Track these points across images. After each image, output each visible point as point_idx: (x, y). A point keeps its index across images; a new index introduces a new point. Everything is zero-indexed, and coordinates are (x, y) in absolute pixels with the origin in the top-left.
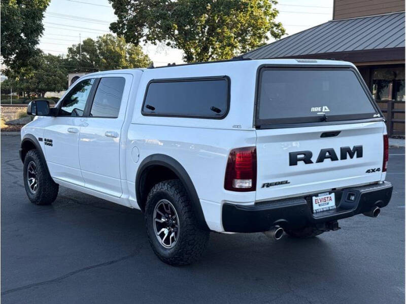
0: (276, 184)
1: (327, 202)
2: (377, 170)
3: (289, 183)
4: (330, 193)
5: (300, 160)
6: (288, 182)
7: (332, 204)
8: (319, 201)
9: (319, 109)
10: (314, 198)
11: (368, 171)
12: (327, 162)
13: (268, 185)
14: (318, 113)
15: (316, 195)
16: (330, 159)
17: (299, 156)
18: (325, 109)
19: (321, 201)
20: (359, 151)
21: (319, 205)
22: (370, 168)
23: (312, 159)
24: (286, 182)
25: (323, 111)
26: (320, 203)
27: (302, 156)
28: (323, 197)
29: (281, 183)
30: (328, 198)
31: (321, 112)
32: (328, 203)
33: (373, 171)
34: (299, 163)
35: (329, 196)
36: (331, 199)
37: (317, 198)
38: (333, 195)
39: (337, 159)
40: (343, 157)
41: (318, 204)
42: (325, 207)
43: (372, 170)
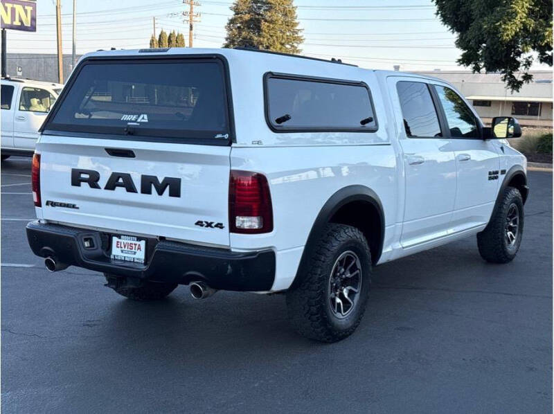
0: (61, 205)
1: (133, 250)
2: (216, 226)
3: (78, 208)
4: (139, 239)
5: (85, 180)
6: (77, 206)
7: (140, 255)
8: (123, 246)
9: (133, 118)
10: (115, 239)
11: (199, 223)
12: (120, 192)
13: (53, 204)
14: (129, 124)
15: (119, 236)
16: (124, 189)
17: (83, 176)
18: (143, 118)
19: (125, 247)
20: (174, 187)
21: (122, 251)
22: (204, 219)
23: (99, 183)
24: (74, 207)
25: (139, 120)
26: (123, 249)
27: (87, 176)
28: (130, 242)
29: (67, 206)
30: (135, 245)
31: (135, 121)
32: (135, 253)
33: (209, 225)
34: (83, 184)
35: (138, 243)
36: (139, 249)
37: (120, 240)
38: (143, 243)
39: (135, 191)
40: (146, 190)
41: (120, 249)
42: (129, 257)
43: (207, 222)
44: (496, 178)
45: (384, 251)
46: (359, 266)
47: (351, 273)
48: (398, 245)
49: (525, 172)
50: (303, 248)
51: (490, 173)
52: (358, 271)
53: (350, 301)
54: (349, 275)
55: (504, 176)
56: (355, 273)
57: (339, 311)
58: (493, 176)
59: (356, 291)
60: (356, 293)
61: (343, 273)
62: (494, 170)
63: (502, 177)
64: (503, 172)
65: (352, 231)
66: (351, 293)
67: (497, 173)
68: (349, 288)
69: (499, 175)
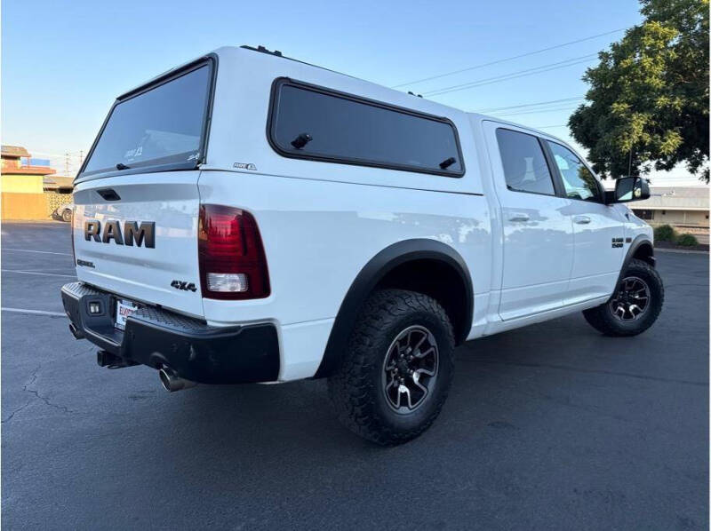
0: (85, 264)
2: (189, 288)
3: (94, 267)
6: (93, 264)
11: (175, 284)
13: (81, 263)
15: (120, 300)
16: (114, 240)
21: (123, 319)
22: (177, 277)
24: (90, 265)
29: (88, 264)
33: (183, 286)
34: (91, 238)
39: (120, 243)
43: (180, 283)
44: (621, 246)
45: (474, 324)
46: (433, 341)
47: (422, 353)
48: (495, 318)
49: (652, 242)
50: (333, 320)
51: (614, 240)
52: (432, 349)
53: (423, 388)
54: (419, 355)
55: (630, 244)
56: (428, 352)
57: (404, 402)
58: (618, 243)
59: (431, 374)
60: (431, 376)
61: (411, 353)
62: (619, 237)
63: (627, 246)
64: (629, 240)
65: (417, 300)
66: (423, 378)
67: (621, 240)
68: (421, 370)
69: (624, 243)
